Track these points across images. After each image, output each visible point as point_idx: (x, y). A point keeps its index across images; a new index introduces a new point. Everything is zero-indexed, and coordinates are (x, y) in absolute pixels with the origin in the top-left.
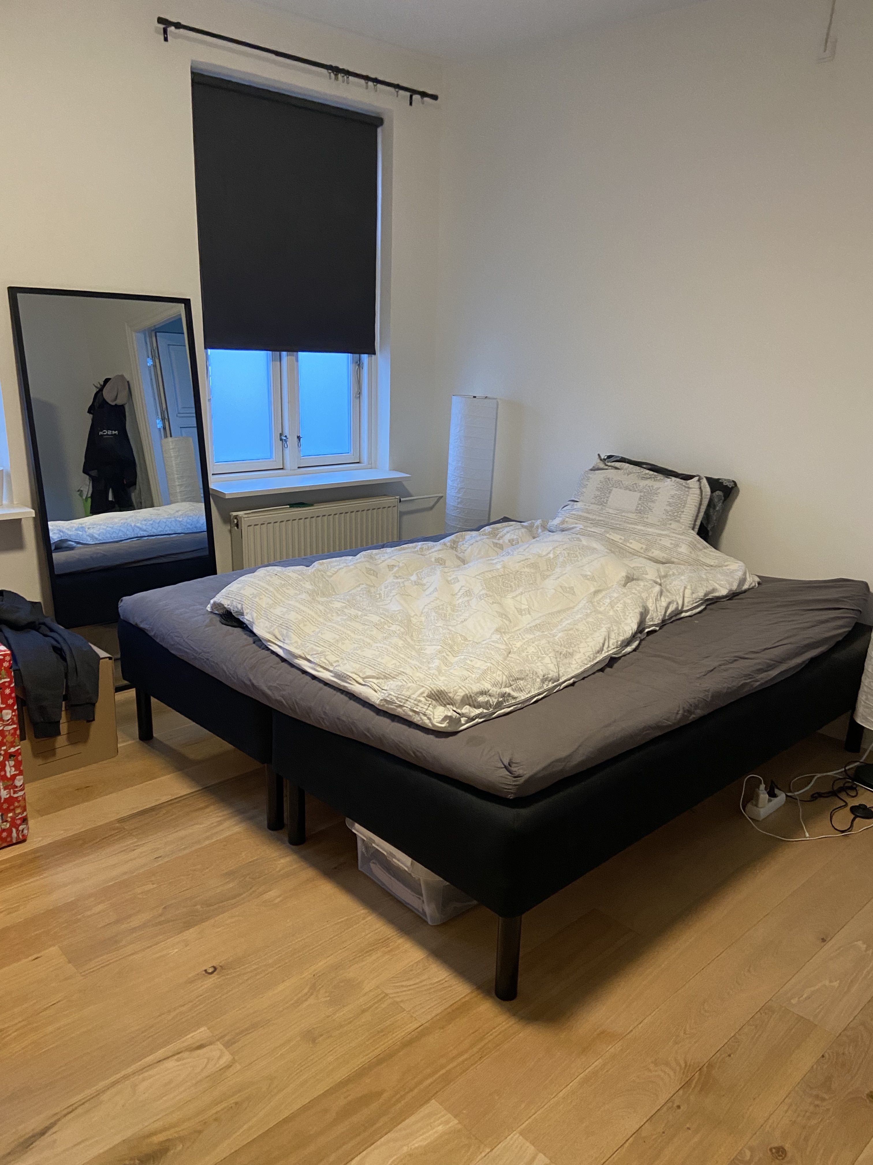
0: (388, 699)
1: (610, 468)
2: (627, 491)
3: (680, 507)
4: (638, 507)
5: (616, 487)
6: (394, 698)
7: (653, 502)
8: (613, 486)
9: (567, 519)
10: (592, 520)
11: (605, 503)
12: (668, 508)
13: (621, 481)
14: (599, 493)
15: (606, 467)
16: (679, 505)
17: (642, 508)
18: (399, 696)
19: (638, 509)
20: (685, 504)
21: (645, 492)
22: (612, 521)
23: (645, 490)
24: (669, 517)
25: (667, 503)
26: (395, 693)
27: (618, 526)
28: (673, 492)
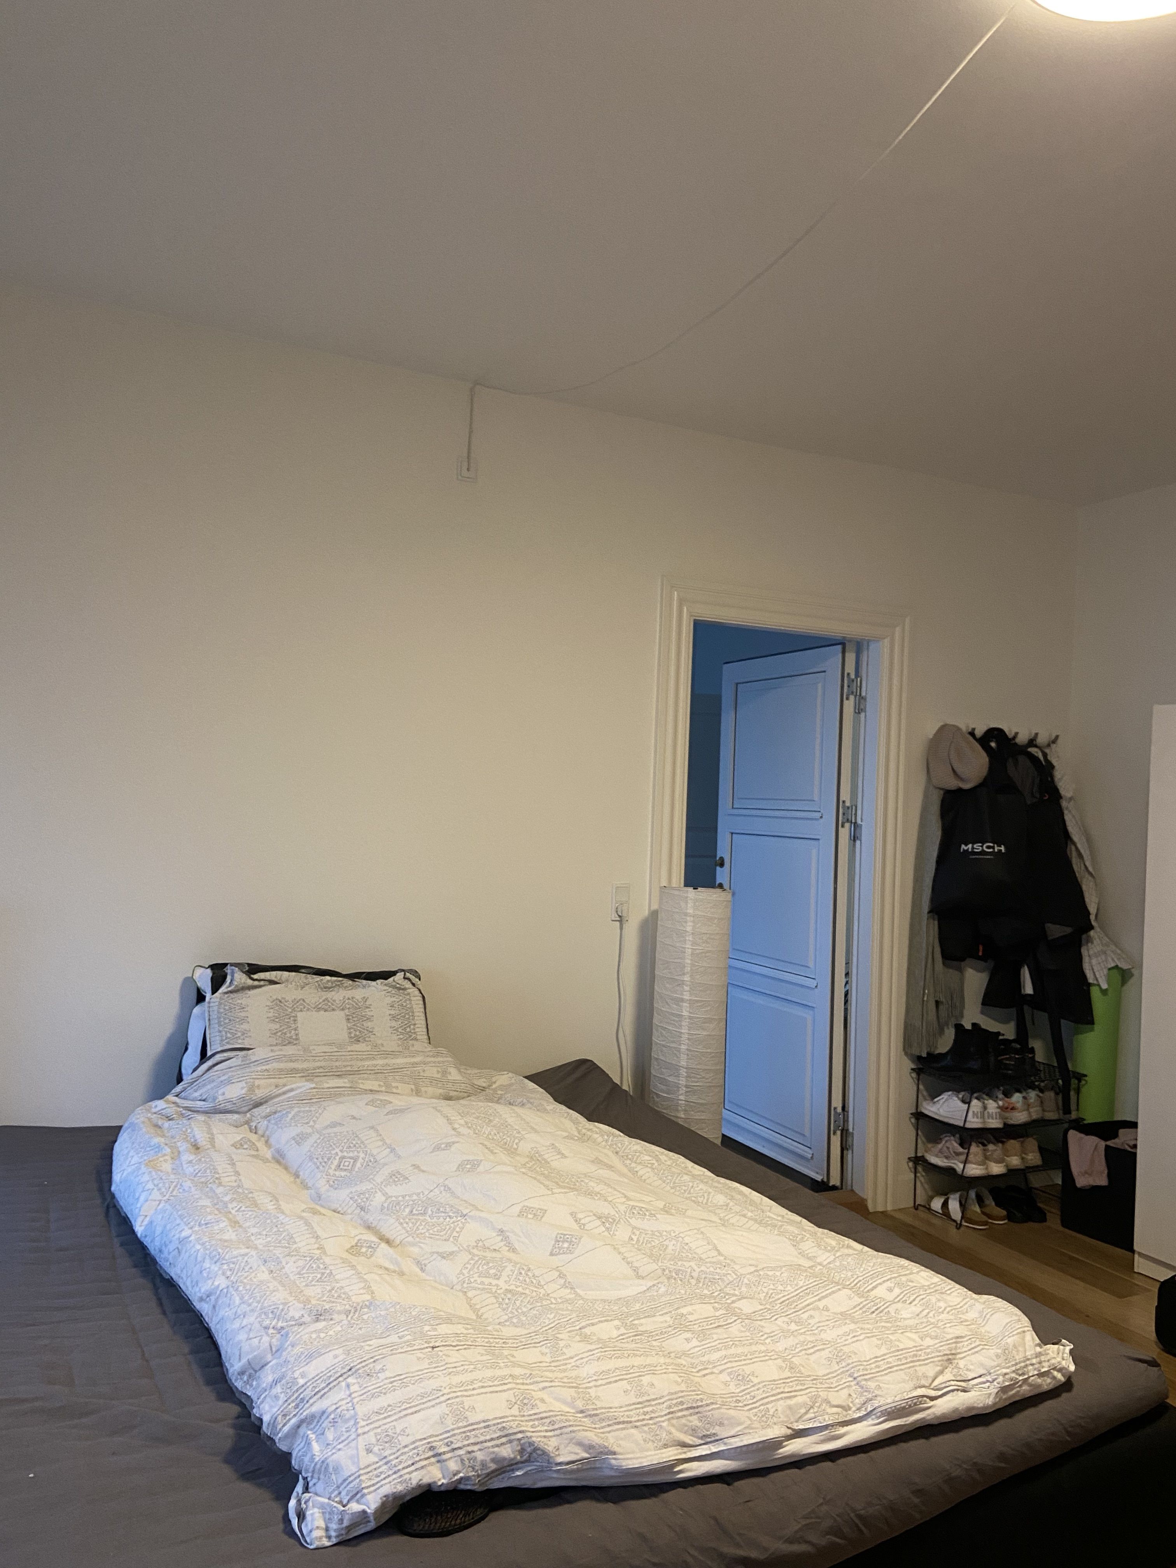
0: (1007, 1384)
1: (262, 983)
2: (322, 1012)
3: (409, 1018)
4: (350, 1033)
5: (301, 1011)
6: (1013, 1375)
7: (369, 1019)
8: (294, 1010)
9: (257, 1082)
10: (303, 1070)
11: (297, 1039)
12: (394, 1024)
13: (304, 1000)
14: (277, 1026)
15: (256, 983)
16: (407, 1016)
17: (358, 1033)
18: (1018, 1367)
19: (353, 1035)
20: (413, 1012)
21: (349, 1008)
22: (337, 1064)
23: (348, 1006)
24: (401, 1037)
25: (390, 1017)
26: (1008, 1368)
27: (349, 1068)
28: (389, 1000)
